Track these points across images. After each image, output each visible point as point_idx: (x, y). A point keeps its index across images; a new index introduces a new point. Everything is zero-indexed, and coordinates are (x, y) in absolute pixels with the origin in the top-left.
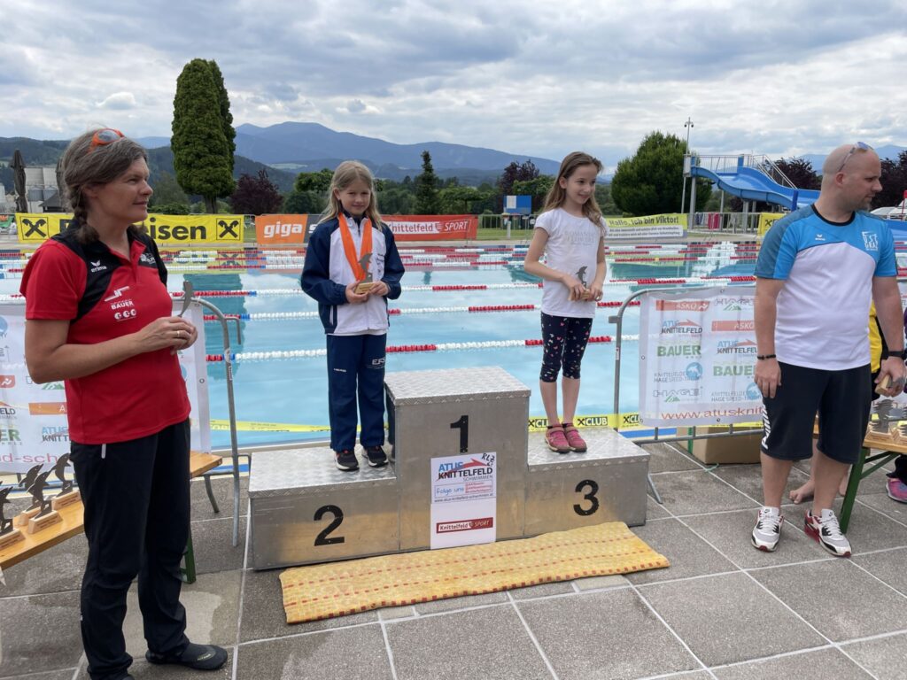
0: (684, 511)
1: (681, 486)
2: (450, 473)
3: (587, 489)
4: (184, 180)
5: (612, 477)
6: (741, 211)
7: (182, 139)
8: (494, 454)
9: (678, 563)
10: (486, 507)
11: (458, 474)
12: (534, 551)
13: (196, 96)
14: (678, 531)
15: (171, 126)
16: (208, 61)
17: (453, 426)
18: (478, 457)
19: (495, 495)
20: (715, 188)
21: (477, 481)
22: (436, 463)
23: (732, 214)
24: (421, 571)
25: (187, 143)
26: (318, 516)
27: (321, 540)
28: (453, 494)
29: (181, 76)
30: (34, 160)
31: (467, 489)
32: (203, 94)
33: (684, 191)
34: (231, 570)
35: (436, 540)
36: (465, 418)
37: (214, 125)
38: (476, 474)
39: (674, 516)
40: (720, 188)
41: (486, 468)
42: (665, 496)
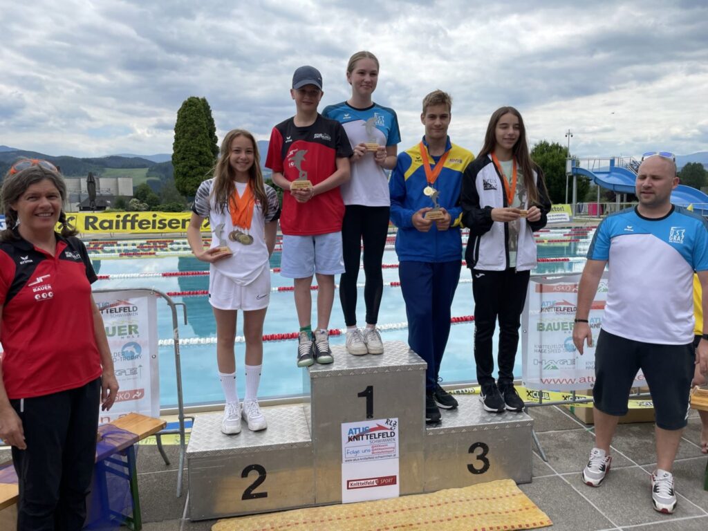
0: (567, 469)
1: (565, 445)
2: (358, 436)
3: (479, 451)
4: (180, 186)
5: (500, 440)
6: (615, 201)
7: (180, 156)
8: (397, 419)
9: (561, 520)
10: (391, 467)
11: (365, 437)
12: (432, 506)
13: (191, 124)
14: (561, 488)
15: (172, 146)
16: (200, 98)
17: (360, 395)
18: (382, 422)
19: (397, 455)
20: (592, 183)
21: (381, 443)
22: (346, 428)
23: (607, 203)
24: (332, 524)
25: (183, 159)
26: (245, 474)
27: (247, 495)
28: (361, 454)
29: (180, 110)
30: (74, 172)
31: (373, 450)
32: (196, 122)
33: (567, 186)
34: (172, 519)
35: (347, 495)
36: (370, 388)
37: (204, 145)
38: (381, 437)
39: (557, 474)
40: (596, 183)
41: (389, 432)
42: (550, 454)
